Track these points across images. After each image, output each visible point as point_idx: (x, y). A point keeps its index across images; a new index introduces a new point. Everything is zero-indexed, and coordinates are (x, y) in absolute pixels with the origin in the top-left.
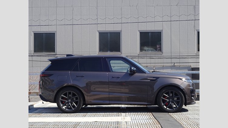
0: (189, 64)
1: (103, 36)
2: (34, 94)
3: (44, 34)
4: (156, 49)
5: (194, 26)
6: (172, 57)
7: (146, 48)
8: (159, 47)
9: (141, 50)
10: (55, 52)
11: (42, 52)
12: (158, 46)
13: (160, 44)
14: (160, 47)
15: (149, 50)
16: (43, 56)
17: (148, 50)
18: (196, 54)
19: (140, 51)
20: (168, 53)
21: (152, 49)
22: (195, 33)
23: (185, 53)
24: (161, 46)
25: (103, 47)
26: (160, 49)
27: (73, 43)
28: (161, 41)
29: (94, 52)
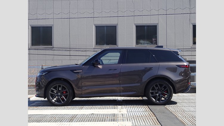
1: (99, 29)
2: (31, 87)
3: (41, 28)
4: (152, 43)
5: (190, 20)
7: (142, 41)
8: (155, 41)
10: (52, 46)
11: (40, 45)
12: (154, 39)
15: (145, 43)
16: (40, 49)
18: (191, 47)
19: (136, 44)
21: (148, 42)
22: (190, 27)
24: (157, 39)
25: (99, 41)
26: (156, 42)
27: (70, 36)
28: (156, 34)
29: (91, 46)
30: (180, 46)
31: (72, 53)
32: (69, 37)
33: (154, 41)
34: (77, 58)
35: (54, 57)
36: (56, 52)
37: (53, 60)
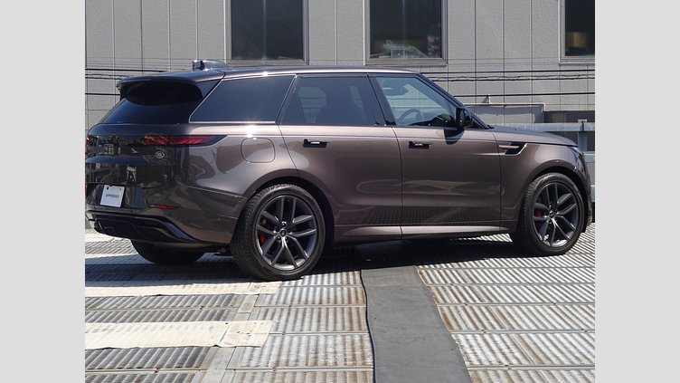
0: (536, 101)
4: (425, 50)
6: (478, 75)
7: (390, 46)
8: (434, 44)
9: (375, 51)
12: (430, 39)
13: (439, 32)
14: (439, 43)
15: (401, 52)
17: (396, 52)
18: (560, 65)
19: (369, 55)
20: (467, 62)
21: (410, 48)
23: (521, 61)
24: (441, 39)
25: (245, 43)
26: (437, 47)
28: (441, 22)
32: (139, 31)
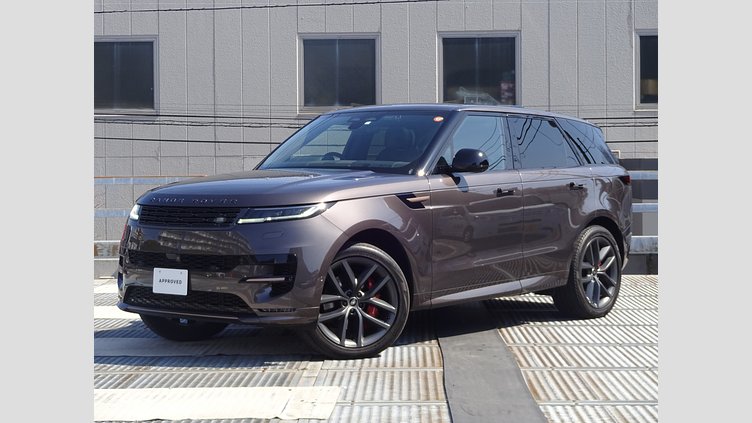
1: (316, 50)
3: (115, 46)
4: (498, 97)
5: (629, 17)
7: (462, 93)
8: (509, 91)
9: (448, 98)
10: (153, 108)
11: (111, 107)
12: (504, 86)
13: (513, 79)
14: (513, 90)
15: (474, 99)
16: (114, 121)
17: (469, 100)
18: (635, 113)
21: (484, 95)
22: (632, 41)
24: (514, 86)
25: (318, 90)
26: (511, 95)
27: (214, 75)
28: (514, 68)
29: (287, 108)
30: (595, 107)
31: (223, 134)
32: (212, 77)
33: (507, 91)
34: (239, 149)
35: (159, 148)
36: (167, 132)
37: (156, 158)
